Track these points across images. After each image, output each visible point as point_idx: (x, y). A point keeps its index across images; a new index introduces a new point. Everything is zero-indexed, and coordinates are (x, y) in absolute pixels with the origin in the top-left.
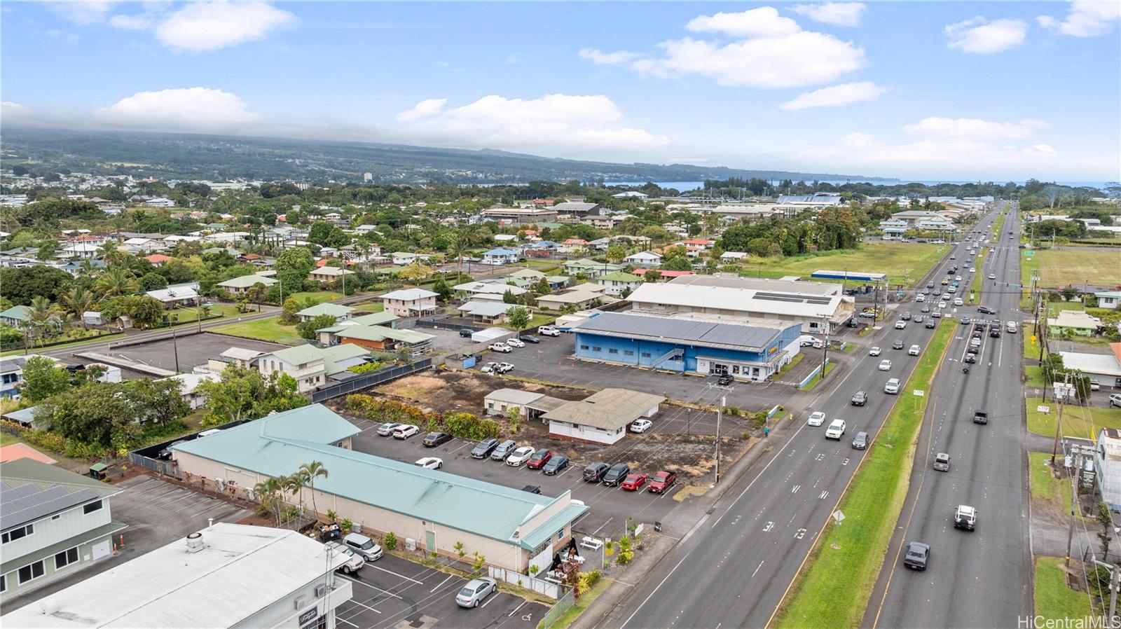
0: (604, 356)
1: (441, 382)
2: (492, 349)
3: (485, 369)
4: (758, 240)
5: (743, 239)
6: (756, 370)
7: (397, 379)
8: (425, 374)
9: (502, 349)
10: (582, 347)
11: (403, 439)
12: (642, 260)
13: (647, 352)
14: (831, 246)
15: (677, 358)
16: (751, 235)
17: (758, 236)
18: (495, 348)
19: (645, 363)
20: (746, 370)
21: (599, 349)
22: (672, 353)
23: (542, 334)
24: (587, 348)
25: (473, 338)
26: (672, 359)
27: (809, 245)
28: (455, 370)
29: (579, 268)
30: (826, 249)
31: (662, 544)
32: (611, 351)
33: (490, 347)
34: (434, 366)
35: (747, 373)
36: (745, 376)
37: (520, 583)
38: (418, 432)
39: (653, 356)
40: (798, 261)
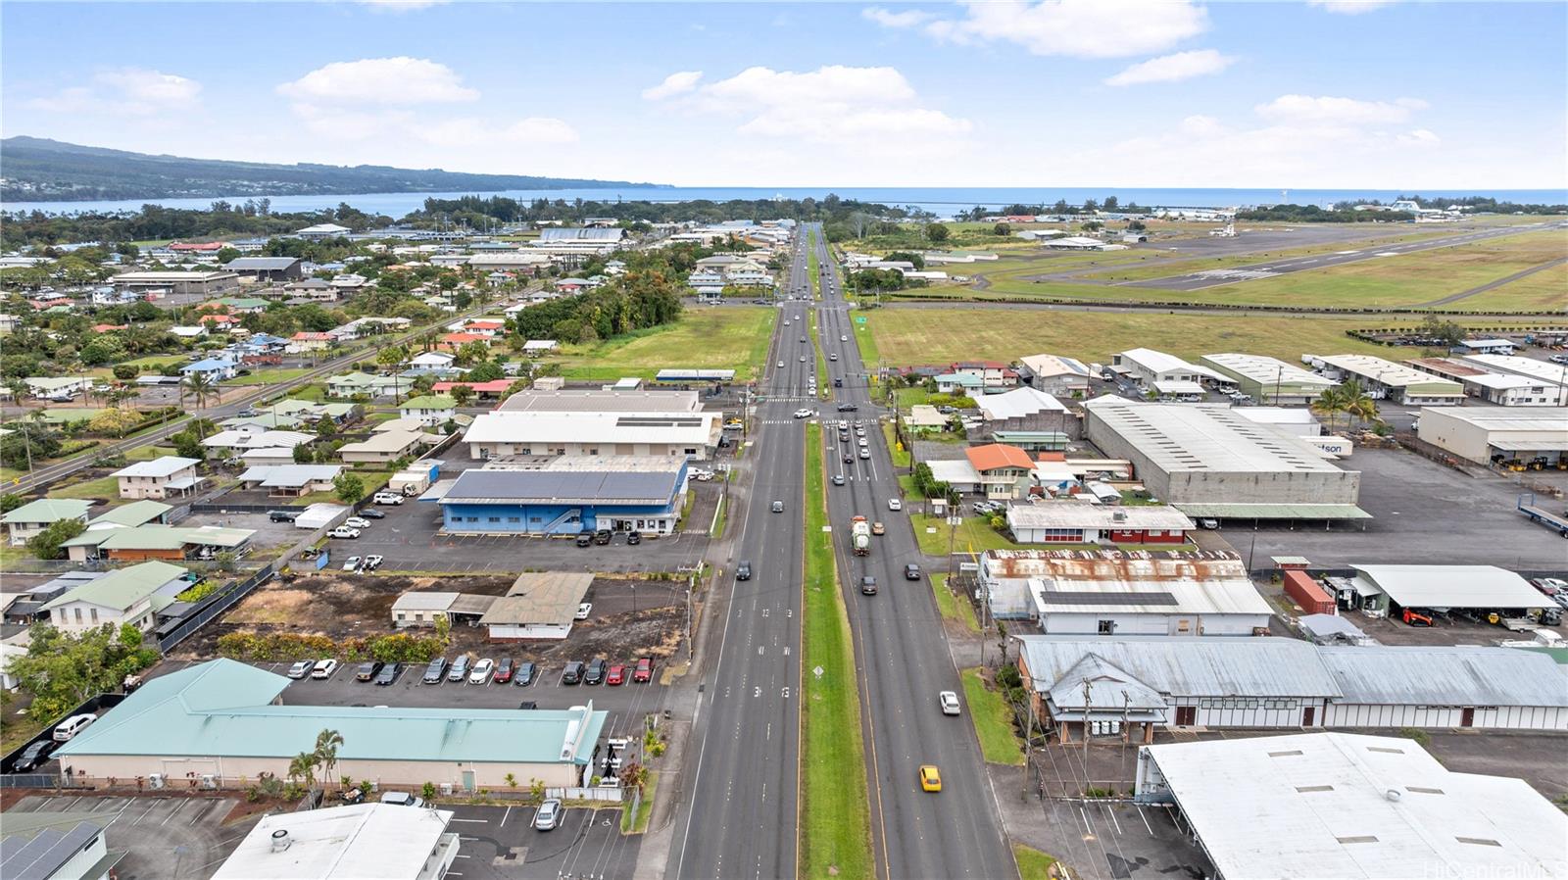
0: (483, 528)
1: (306, 595)
2: (333, 537)
3: (348, 567)
4: (566, 322)
5: (548, 322)
6: (662, 522)
7: (241, 599)
8: (271, 586)
9: (348, 534)
10: (453, 519)
11: (325, 678)
12: (430, 366)
13: (536, 516)
14: (650, 321)
15: (573, 519)
16: (556, 316)
17: (566, 317)
18: (337, 534)
19: (535, 530)
20: (652, 523)
21: (476, 519)
22: (568, 515)
23: (379, 503)
24: (460, 519)
25: (298, 524)
26: (568, 521)
27: (625, 322)
28: (309, 574)
29: (353, 387)
30: (646, 326)
31: (679, 730)
32: (491, 520)
33: (329, 534)
34: (277, 573)
35: (653, 527)
36: (651, 530)
37: (581, 796)
38: (338, 665)
39: (545, 521)
40: (619, 347)
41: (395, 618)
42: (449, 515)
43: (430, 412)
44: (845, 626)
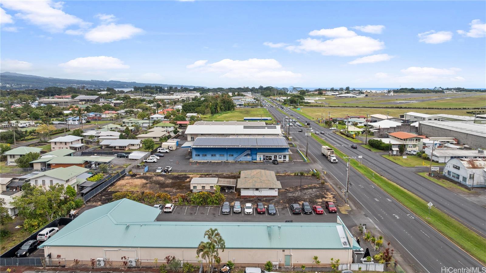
0: (209, 158)
1: (144, 181)
2: (146, 162)
3: (158, 171)
4: (200, 108)
5: (193, 108)
6: (285, 157)
7: (114, 182)
8: (126, 178)
9: (152, 161)
10: (196, 155)
11: (170, 212)
12: (157, 118)
13: (231, 154)
14: (226, 110)
15: (248, 155)
16: (196, 106)
17: (199, 106)
18: (148, 161)
19: (231, 160)
20: (280, 157)
21: (206, 155)
22: (246, 153)
23: (160, 152)
24: (199, 155)
25: (130, 158)
26: (245, 156)
27: (219, 109)
28: (142, 174)
30: (225, 111)
32: (212, 155)
33: (144, 161)
34: (127, 173)
35: (281, 158)
36: (280, 160)
37: (360, 269)
38: (174, 207)
39: (235, 156)
40: (219, 116)
41: (192, 188)
42: (194, 153)
43: (165, 127)
44: (405, 191)
